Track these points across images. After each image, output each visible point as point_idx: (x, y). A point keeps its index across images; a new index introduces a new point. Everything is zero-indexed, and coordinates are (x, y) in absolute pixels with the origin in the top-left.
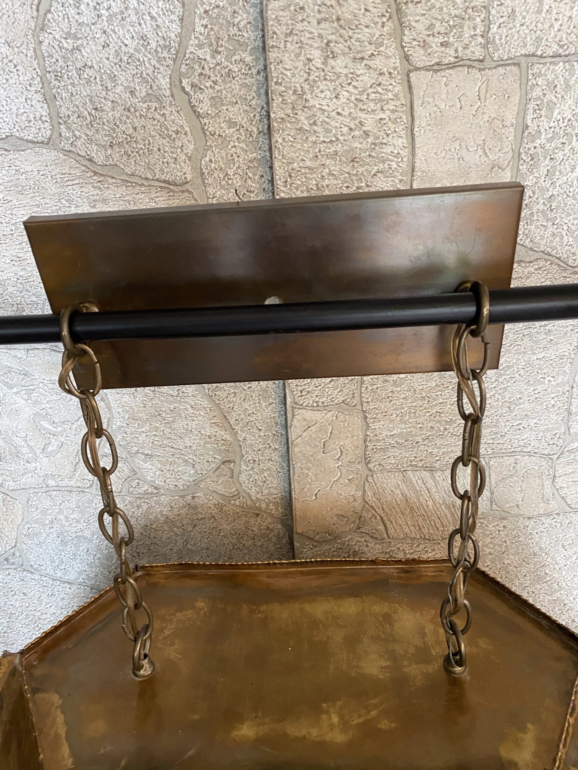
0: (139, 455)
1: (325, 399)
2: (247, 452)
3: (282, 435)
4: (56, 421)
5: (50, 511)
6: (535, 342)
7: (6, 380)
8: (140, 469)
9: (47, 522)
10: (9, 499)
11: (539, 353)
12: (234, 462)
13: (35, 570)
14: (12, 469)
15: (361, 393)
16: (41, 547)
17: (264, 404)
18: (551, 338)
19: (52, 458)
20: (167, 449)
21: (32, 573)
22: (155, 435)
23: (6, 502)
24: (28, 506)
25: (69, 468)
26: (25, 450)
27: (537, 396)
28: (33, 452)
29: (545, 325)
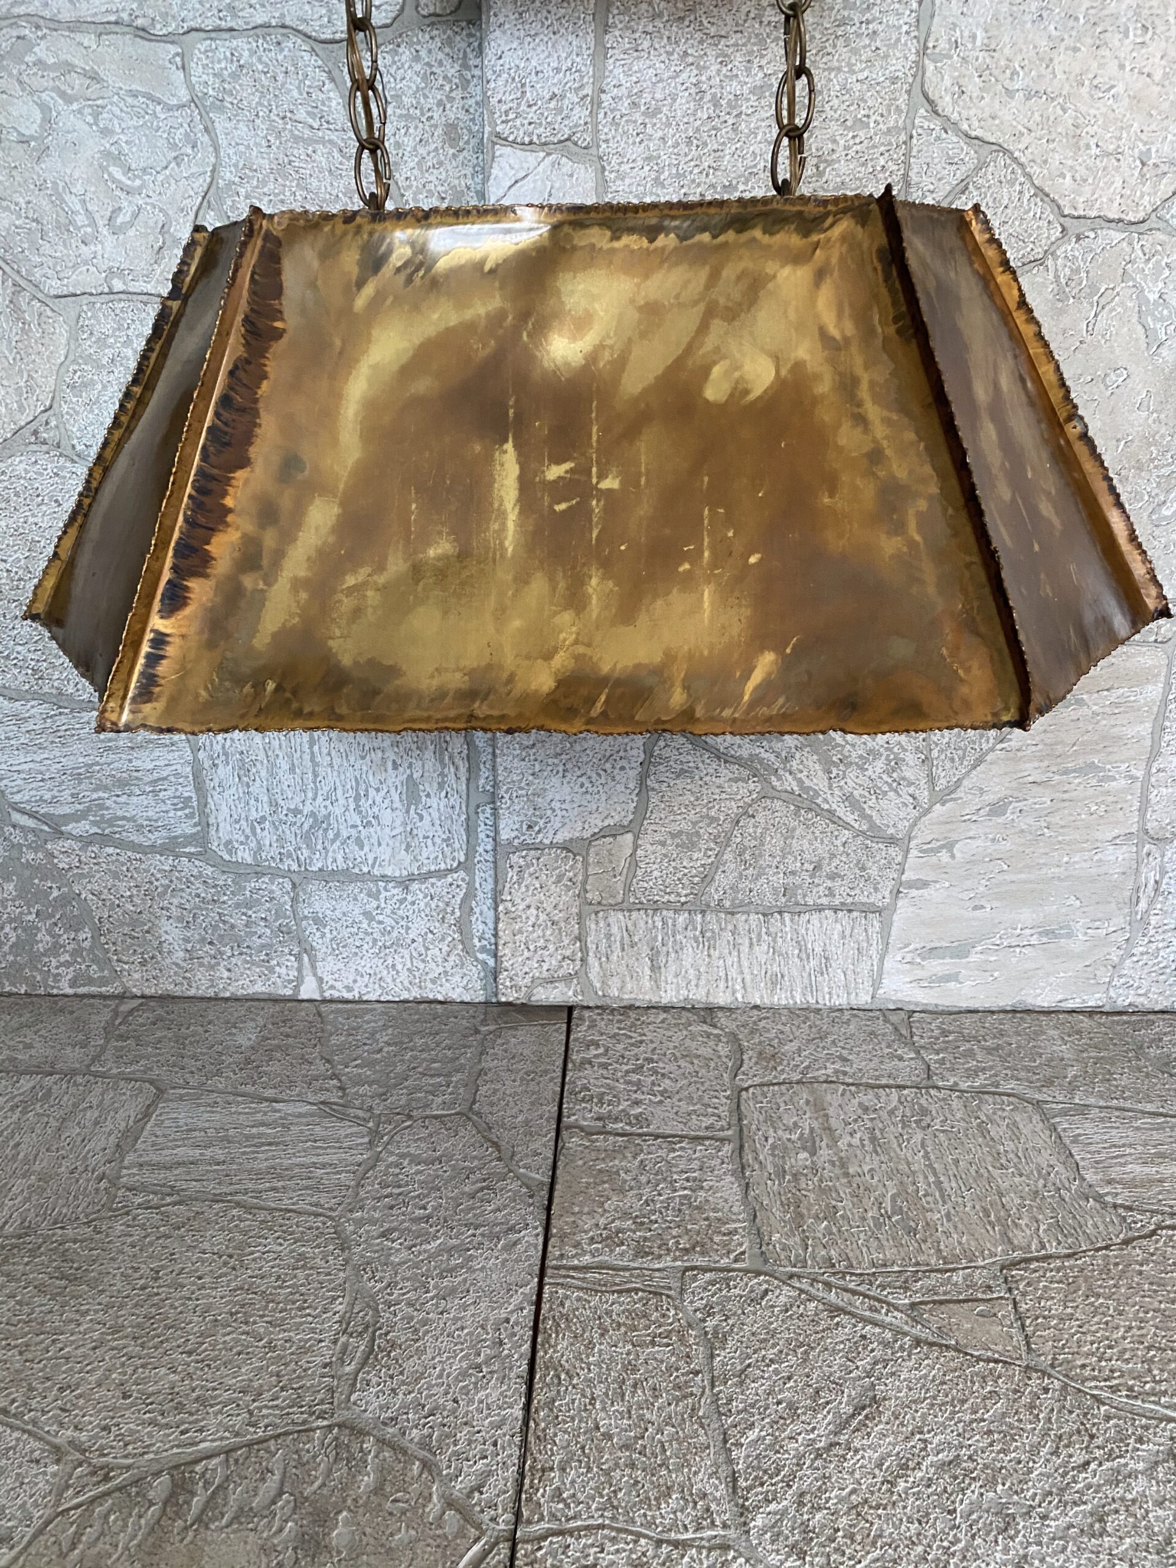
1: (542, 130)
4: (133, 166)
5: (112, 340)
6: (855, 52)
7: (63, 88)
9: (105, 360)
10: (49, 313)
13: (79, 456)
14: (58, 254)
15: (597, 123)
16: (92, 411)
17: (451, 151)
19: (122, 236)
21: (73, 461)
23: (43, 319)
24: (77, 329)
25: (148, 255)
26: (80, 219)
27: (858, 147)
28: (93, 223)
29: (868, 22)
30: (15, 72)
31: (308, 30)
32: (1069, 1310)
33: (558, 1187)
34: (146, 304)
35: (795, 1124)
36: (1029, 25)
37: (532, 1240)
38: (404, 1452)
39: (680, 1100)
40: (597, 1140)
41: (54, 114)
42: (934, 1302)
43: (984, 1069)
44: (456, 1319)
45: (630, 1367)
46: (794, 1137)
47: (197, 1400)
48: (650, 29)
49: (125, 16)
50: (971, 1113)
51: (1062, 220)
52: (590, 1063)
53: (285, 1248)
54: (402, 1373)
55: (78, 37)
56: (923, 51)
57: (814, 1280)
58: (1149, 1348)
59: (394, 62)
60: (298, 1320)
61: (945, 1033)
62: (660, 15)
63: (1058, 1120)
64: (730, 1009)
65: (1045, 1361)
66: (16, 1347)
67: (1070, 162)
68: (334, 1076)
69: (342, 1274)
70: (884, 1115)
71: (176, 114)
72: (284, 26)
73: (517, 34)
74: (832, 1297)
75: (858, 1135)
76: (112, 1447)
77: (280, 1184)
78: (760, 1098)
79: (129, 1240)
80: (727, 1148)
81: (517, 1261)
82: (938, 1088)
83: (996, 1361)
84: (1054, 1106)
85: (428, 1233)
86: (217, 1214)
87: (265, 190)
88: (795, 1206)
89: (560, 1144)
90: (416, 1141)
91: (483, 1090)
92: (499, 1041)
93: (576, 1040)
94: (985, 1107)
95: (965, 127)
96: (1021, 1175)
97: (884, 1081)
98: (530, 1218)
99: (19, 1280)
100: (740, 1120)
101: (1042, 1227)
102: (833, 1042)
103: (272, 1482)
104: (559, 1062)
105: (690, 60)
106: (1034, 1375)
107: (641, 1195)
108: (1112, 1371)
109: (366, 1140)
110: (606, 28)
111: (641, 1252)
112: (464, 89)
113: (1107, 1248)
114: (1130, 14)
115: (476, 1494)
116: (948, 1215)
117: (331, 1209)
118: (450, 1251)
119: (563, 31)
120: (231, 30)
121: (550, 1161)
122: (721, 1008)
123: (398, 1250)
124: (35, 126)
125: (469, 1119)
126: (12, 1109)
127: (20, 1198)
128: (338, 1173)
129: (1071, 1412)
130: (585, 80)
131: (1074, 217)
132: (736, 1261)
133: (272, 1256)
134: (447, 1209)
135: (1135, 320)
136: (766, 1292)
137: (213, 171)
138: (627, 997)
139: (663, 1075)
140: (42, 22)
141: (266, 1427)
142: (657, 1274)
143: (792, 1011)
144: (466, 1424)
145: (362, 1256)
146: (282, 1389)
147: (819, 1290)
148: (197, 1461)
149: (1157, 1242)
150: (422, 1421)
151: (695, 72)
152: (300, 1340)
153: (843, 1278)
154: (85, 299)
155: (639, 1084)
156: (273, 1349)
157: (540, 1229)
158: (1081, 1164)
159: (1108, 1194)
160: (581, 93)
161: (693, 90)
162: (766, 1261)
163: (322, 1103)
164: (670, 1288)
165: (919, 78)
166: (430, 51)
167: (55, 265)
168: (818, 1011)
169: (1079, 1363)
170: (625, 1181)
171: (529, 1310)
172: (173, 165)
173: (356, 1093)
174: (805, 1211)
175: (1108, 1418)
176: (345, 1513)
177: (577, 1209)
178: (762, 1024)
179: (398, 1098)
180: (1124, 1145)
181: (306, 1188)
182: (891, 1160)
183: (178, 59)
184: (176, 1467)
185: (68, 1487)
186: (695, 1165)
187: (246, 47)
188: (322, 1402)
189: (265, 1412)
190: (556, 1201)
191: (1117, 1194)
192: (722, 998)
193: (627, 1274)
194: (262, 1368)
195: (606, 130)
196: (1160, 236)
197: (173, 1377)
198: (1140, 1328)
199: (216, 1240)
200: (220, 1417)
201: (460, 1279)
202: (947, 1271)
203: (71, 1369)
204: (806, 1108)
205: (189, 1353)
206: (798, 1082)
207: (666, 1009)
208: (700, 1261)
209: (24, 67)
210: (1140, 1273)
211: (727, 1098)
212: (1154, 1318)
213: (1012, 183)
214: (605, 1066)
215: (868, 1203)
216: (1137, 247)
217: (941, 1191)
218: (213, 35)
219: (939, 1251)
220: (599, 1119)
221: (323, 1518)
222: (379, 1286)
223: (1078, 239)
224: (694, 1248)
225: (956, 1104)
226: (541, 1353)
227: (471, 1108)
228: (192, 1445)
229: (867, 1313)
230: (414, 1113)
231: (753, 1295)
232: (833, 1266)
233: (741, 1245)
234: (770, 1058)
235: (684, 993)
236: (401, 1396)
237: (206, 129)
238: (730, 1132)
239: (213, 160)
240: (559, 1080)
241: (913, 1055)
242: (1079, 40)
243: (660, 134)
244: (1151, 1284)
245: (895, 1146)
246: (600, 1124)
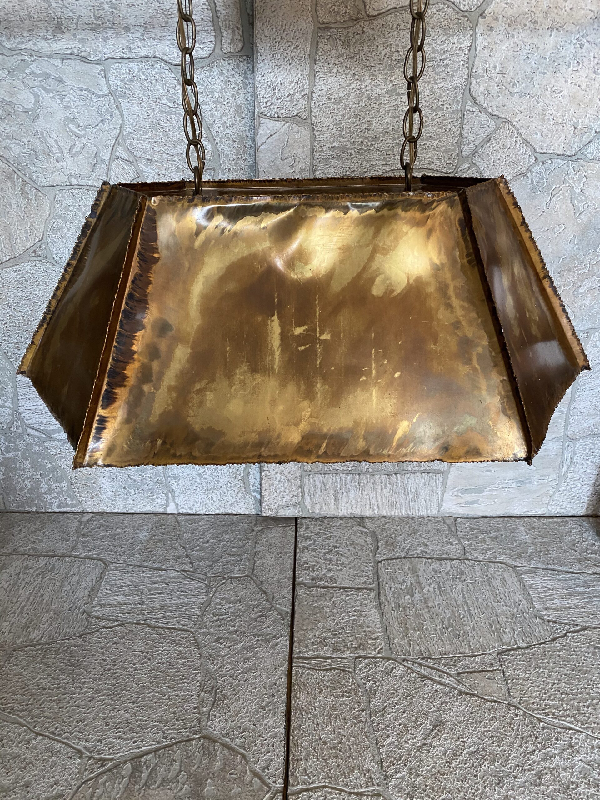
0: (143, 160)
1: (284, 111)
2: (224, 162)
3: (251, 147)
4: (81, 124)
5: (72, 208)
6: (437, 74)
7: (45, 86)
8: (143, 172)
9: (68, 217)
10: (40, 194)
11: (440, 83)
12: (215, 171)
13: (57, 263)
14: (44, 166)
15: (311, 108)
16: (62, 241)
17: (239, 119)
18: (449, 70)
19: (76, 158)
20: (163, 155)
21: (55, 265)
22: (155, 142)
23: (38, 197)
24: (54, 202)
25: (88, 168)
26: (55, 150)
27: (438, 120)
28: (62, 152)
29: (444, 59)
30: (21, 77)
31: (167, 59)
32: (527, 675)
33: (296, 616)
34: (88, 190)
35: (403, 580)
36: (522, 61)
37: (284, 642)
38: (233, 750)
39: (350, 568)
40: (313, 591)
41: (41, 98)
42: (467, 672)
43: (490, 549)
44: (252, 684)
45: (333, 708)
46: (403, 587)
47: (139, 726)
48: (337, 63)
49: (75, 51)
50: (485, 573)
51: (535, 154)
52: (307, 549)
53: (172, 648)
54: (229, 711)
55: (52, 61)
56: (470, 74)
57: (414, 662)
58: (562, 694)
59: (210, 76)
60: (181, 685)
61: (472, 529)
62: (342, 55)
63: (523, 576)
64: (371, 518)
65: (516, 701)
66: (54, 701)
67: (540, 127)
68: (187, 556)
69: (199, 661)
70: (445, 575)
71: (102, 99)
72: (155, 57)
73: (271, 65)
74: (422, 671)
75: (432, 586)
76: (103, 750)
77: (167, 615)
78: (387, 567)
79: (100, 645)
80: (373, 594)
81: (278, 653)
82: (469, 560)
83: (495, 702)
84: (522, 568)
85: (237, 640)
86: (139, 631)
87: (147, 136)
88: (404, 623)
89: (296, 593)
90: (228, 591)
91: (258, 563)
92: (264, 536)
93: (300, 536)
94: (490, 570)
95: (490, 110)
96: (507, 606)
97: (444, 556)
98: (282, 631)
99: (51, 667)
100: (378, 579)
101: (516, 633)
102: (420, 535)
103: (177, 765)
104: (293, 547)
105: (357, 77)
106: (512, 708)
107: (334, 619)
108: (546, 705)
109: (205, 591)
110: (315, 61)
111: (336, 650)
112: (245, 89)
113: (544, 643)
114: (571, 56)
115: (266, 770)
116: (474, 627)
117: (191, 627)
118: (247, 648)
119: (294, 63)
120: (129, 58)
121: (291, 601)
122: (367, 517)
123: (223, 649)
124: (32, 104)
125: (252, 579)
126: (37, 576)
127: (47, 624)
128: (193, 608)
129: (527, 726)
130: (305, 87)
131: (541, 153)
132: (379, 653)
133: (167, 652)
134: (244, 627)
135: (569, 201)
136: (393, 668)
137: (121, 127)
138: (323, 513)
139: (342, 555)
140: (33, 53)
141: (171, 739)
142: (343, 661)
143: (401, 518)
144: (260, 736)
145: (208, 652)
146: (177, 720)
147: (416, 668)
148: (142, 756)
149: (567, 639)
150: (241, 735)
151: (359, 83)
152: (183, 696)
153: (427, 661)
154: (58, 188)
155: (330, 560)
156: (171, 700)
157: (288, 637)
158: (534, 599)
159: (545, 615)
160: (303, 93)
161: (358, 92)
162: (392, 653)
163: (183, 571)
164: (349, 668)
165: (468, 86)
166: (228, 70)
167: (43, 171)
168: (413, 518)
169: (531, 702)
170: (326, 612)
171: (285, 678)
172: (101, 124)
173: (198, 565)
174: (409, 627)
175: (544, 729)
176: (209, 780)
177: (305, 628)
178: (387, 526)
179: (218, 568)
180: (553, 589)
181: (179, 617)
182: (447, 599)
183: (102, 72)
184: (133, 759)
185: (86, 770)
186: (358, 603)
187: (136, 67)
188: (195, 727)
189: (170, 731)
190: (295, 623)
191: (549, 615)
192: (368, 513)
193: (330, 661)
194: (166, 710)
195: (315, 111)
196: (583, 163)
197: (127, 715)
198: (558, 684)
199: (139, 645)
200: (150, 734)
201: (252, 663)
202: (473, 656)
203: (80, 712)
204: (409, 572)
205: (133, 703)
206: (405, 558)
207: (342, 518)
208: (362, 653)
209: (25, 75)
210: (559, 656)
211: (372, 567)
212: (565, 678)
213: (511, 137)
214: (314, 550)
215: (437, 622)
216: (571, 167)
217: (470, 614)
218: (120, 61)
219: (470, 646)
220: (313, 579)
221: (200, 782)
222: (216, 667)
223: (543, 163)
224: (359, 647)
225: (477, 568)
226: (293, 702)
227: (252, 573)
228: (139, 748)
229: (438, 679)
230: (226, 576)
231: (387, 671)
232: (422, 654)
233: (380, 644)
234: (391, 545)
235: (350, 511)
236: (230, 723)
237: (117, 107)
238: (374, 585)
239: (121, 122)
240: (293, 557)
241: (457, 542)
242: (546, 68)
243: (341, 113)
244: (564, 661)
245: (449, 591)
246: (314, 582)
